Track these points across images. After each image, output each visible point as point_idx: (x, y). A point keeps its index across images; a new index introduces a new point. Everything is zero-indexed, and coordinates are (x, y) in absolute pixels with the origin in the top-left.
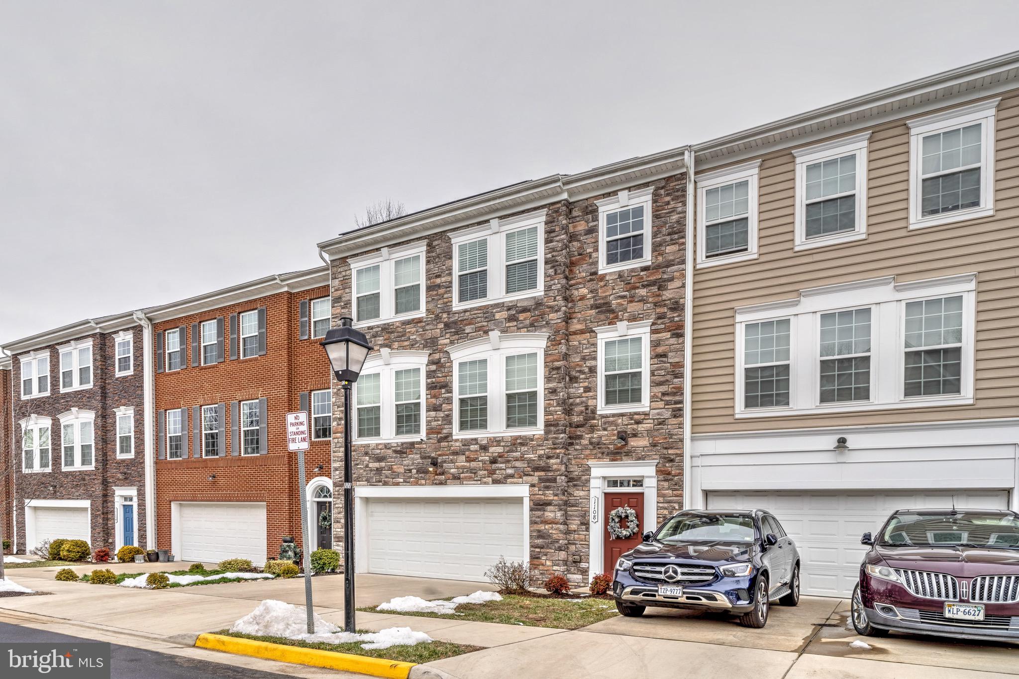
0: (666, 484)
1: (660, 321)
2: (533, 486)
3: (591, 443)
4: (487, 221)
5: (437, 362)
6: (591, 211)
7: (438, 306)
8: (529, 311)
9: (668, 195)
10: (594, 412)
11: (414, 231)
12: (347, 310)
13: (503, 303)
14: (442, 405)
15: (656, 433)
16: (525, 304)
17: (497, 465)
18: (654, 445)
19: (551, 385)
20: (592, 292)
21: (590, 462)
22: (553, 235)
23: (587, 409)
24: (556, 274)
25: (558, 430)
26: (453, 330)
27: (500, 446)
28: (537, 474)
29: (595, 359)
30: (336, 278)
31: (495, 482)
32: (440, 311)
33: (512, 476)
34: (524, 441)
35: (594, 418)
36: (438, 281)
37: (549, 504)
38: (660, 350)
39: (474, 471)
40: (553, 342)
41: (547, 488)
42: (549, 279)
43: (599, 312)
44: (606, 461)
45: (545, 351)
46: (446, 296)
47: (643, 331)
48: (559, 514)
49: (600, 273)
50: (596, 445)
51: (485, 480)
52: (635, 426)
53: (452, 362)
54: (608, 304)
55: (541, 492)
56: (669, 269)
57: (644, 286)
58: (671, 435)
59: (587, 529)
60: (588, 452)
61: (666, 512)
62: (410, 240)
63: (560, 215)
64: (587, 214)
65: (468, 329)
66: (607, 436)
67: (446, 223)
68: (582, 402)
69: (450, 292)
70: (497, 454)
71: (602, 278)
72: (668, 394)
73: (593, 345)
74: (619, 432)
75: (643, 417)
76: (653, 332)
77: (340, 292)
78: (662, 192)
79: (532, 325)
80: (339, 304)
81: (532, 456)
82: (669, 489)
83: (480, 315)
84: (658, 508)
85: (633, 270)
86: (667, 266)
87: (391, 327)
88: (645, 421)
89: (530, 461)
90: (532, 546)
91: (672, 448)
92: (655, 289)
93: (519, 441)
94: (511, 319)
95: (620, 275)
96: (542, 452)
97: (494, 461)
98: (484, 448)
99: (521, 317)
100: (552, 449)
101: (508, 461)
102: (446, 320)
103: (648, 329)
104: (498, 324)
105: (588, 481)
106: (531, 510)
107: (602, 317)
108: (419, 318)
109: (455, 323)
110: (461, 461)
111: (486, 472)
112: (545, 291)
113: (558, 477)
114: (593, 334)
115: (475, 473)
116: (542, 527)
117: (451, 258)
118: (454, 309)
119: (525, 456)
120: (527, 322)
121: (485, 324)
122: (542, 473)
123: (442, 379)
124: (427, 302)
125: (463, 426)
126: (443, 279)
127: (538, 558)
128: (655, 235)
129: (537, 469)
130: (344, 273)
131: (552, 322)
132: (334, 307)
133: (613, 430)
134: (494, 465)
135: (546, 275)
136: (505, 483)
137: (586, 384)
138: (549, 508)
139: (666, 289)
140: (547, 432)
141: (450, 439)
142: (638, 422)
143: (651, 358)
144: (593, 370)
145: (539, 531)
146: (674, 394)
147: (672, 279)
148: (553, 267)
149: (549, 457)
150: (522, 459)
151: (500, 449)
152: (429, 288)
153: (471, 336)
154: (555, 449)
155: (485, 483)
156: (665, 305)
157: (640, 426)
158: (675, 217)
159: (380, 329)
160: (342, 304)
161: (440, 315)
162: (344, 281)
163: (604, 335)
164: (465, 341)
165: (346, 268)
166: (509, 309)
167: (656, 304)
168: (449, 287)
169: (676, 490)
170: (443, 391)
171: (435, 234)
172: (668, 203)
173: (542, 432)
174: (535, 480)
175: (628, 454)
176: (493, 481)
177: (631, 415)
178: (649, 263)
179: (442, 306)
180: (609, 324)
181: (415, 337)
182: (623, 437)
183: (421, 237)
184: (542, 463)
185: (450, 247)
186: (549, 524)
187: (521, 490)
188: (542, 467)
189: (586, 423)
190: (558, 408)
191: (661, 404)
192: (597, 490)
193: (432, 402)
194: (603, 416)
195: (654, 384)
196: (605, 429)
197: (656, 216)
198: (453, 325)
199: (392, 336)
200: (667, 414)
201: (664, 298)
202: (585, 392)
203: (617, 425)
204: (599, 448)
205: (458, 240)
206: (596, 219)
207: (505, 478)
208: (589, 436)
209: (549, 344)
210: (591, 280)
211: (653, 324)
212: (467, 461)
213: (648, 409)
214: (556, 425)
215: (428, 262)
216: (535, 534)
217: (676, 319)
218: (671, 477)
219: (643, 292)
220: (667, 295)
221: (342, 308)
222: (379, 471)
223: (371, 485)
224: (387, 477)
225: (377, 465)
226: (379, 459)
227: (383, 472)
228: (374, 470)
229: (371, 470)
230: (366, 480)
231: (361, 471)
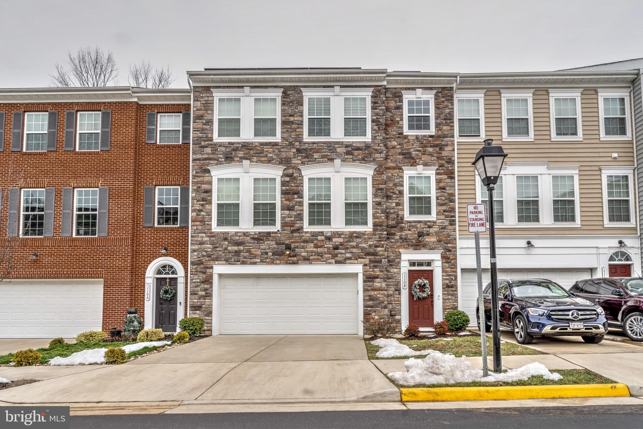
0: (447, 265)
1: (441, 168)
2: (365, 265)
3: (401, 238)
4: (333, 87)
5: (290, 176)
6: (398, 96)
7: (292, 136)
8: (361, 150)
9: (443, 97)
10: (402, 218)
11: (274, 80)
12: (208, 127)
13: (343, 142)
14: (294, 206)
15: (440, 234)
16: (359, 145)
17: (339, 251)
18: (439, 241)
19: (377, 200)
20: (400, 144)
21: (401, 250)
22: (376, 105)
23: (398, 217)
24: (379, 129)
25: (383, 229)
26: (304, 155)
27: (340, 238)
28: (368, 257)
29: (402, 186)
30: (198, 101)
31: (337, 262)
32: (293, 140)
33: (350, 259)
34: (359, 235)
35: (402, 223)
36: (292, 119)
37: (377, 277)
38: (442, 185)
39: (320, 255)
40: (379, 172)
41: (375, 267)
42: (374, 132)
43: (404, 157)
44: (411, 250)
45: (372, 177)
46: (298, 130)
47: (431, 172)
48: (384, 284)
49: (404, 134)
50: (404, 240)
51: (330, 261)
52: (428, 229)
53: (303, 176)
54: (410, 153)
55: (371, 270)
56: (445, 139)
57: (431, 146)
58: (449, 236)
59: (400, 294)
60: (399, 244)
61: (447, 282)
62: (268, 86)
63: (381, 94)
64: (396, 97)
65: (316, 156)
66: (411, 234)
67: (300, 80)
68: (395, 212)
69: (302, 128)
70: (339, 243)
71: (406, 137)
72: (447, 211)
73: (401, 177)
74: (418, 232)
75: (432, 224)
76: (437, 174)
77: (202, 112)
78: (440, 94)
79: (363, 159)
80: (201, 121)
81: (365, 245)
82: (449, 267)
83: (325, 147)
84: (443, 279)
85: (425, 136)
86: (444, 137)
87: (250, 145)
88: (434, 226)
89: (363, 249)
90: (365, 306)
91: (450, 243)
92: (437, 149)
93: (355, 235)
94: (348, 153)
95: (417, 137)
96: (372, 243)
97: (336, 248)
98: (329, 239)
99: (356, 153)
100: (378, 241)
101: (347, 248)
102: (298, 147)
103: (434, 172)
104: (339, 155)
105: (399, 262)
106: (364, 281)
107: (407, 161)
108: (275, 143)
109: (306, 150)
110: (310, 247)
111: (330, 255)
112: (372, 139)
113: (383, 260)
114: (401, 171)
115: (321, 256)
116: (372, 293)
117: (302, 105)
118: (304, 140)
119: (360, 245)
120: (360, 157)
121: (329, 154)
122: (372, 257)
123: (295, 188)
124: (282, 132)
125: (311, 223)
126: (296, 119)
127: (370, 314)
128: (437, 118)
129: (368, 254)
130: (206, 99)
131: (377, 159)
132: (195, 122)
133: (415, 231)
134: (336, 251)
135: (373, 129)
136: (345, 264)
137: (397, 201)
138: (378, 280)
139: (444, 150)
140: (375, 230)
141: (300, 231)
142: (430, 227)
143: (436, 189)
144: (401, 193)
145: (370, 296)
146: (450, 212)
147: (447, 145)
148: (377, 125)
149: (376, 247)
150: (357, 247)
151: (341, 240)
152: (284, 123)
153: (319, 161)
154: (381, 241)
155: (330, 263)
156: (443, 159)
157: (431, 229)
158: (447, 111)
159: (241, 145)
160: (204, 121)
161: (293, 142)
162: (206, 105)
163: (408, 172)
164: (314, 164)
165: (208, 95)
166: (347, 146)
167: (438, 158)
168: (301, 125)
169: (453, 268)
170: (296, 196)
171: (290, 86)
172: (443, 102)
173: (372, 230)
174: (367, 261)
175: (424, 246)
176: (336, 261)
177: (425, 223)
178: (434, 134)
179: (295, 136)
180: (411, 166)
181: (272, 155)
182: (421, 235)
183: (278, 86)
184: (372, 250)
185: (302, 97)
186: (377, 291)
187: (357, 268)
188: (372, 253)
189: (398, 226)
190: (382, 215)
191: (443, 217)
192: (405, 267)
193: (286, 204)
194: (408, 222)
195: (438, 204)
196: (410, 230)
197: (437, 108)
198: (304, 151)
199: (252, 152)
200: (447, 223)
201: (443, 155)
202: (396, 206)
203: (417, 228)
204: (406, 242)
205: (308, 95)
206: (401, 101)
207: (344, 260)
208: (400, 233)
209: (375, 173)
210: (399, 137)
211: (437, 169)
212: (315, 247)
213: (435, 219)
214: (381, 226)
215: (283, 104)
216: (367, 298)
217: (450, 168)
218: (449, 261)
219: (430, 150)
220: (444, 154)
221: (204, 125)
222: (237, 253)
223: (229, 264)
224: (245, 258)
225: (236, 248)
226: (238, 244)
227: (241, 254)
228: (233, 252)
229: (230, 252)
230: (225, 260)
231: (220, 253)
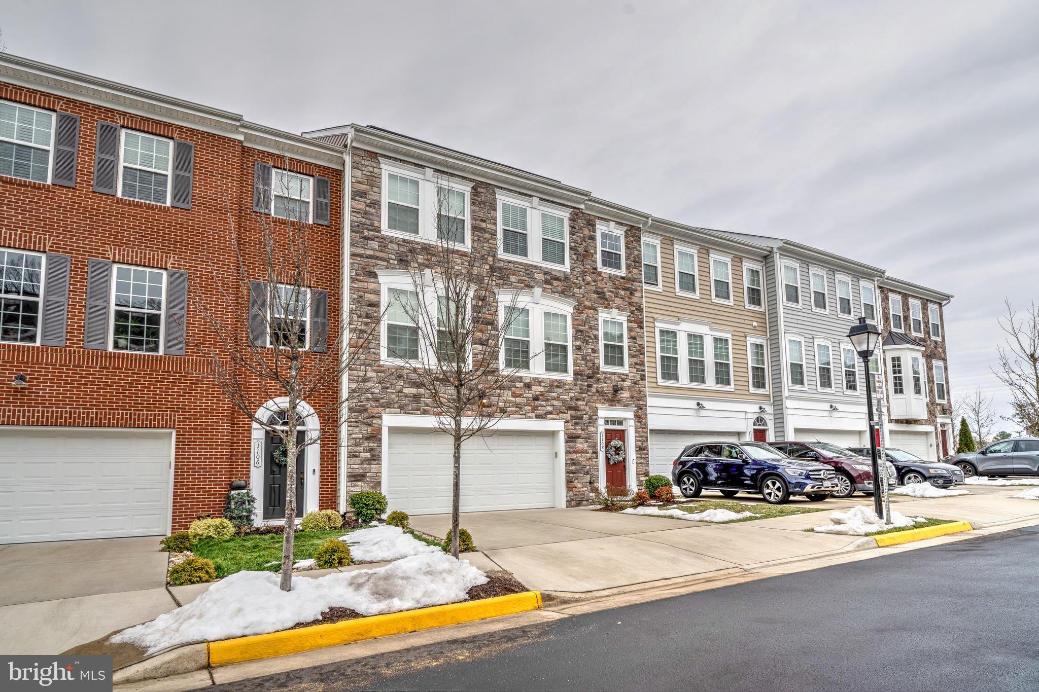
0: (639, 424)
1: (632, 315)
2: (567, 422)
3: (597, 391)
4: (531, 196)
5: (483, 299)
6: (591, 224)
7: (485, 248)
8: (560, 280)
9: (632, 236)
10: (598, 368)
11: (463, 169)
12: (374, 211)
13: (541, 267)
14: (488, 340)
15: (633, 389)
16: (558, 274)
17: (539, 402)
18: (632, 397)
19: (578, 343)
20: (594, 281)
21: (598, 405)
22: (574, 230)
23: (594, 366)
24: (577, 260)
25: (584, 379)
26: (498, 275)
27: (541, 386)
28: (570, 412)
29: (597, 330)
30: (358, 169)
31: (538, 417)
32: (486, 253)
33: (551, 413)
34: (560, 384)
35: (598, 373)
36: (483, 225)
37: (578, 437)
38: (633, 334)
39: (519, 406)
40: (579, 310)
41: (577, 424)
42: (573, 262)
43: (599, 297)
44: (607, 405)
45: (572, 316)
46: (491, 241)
47: (623, 318)
48: (586, 445)
49: (599, 270)
50: (600, 393)
51: (530, 414)
52: (622, 383)
53: (497, 303)
54: (603, 293)
55: (573, 428)
56: (634, 283)
57: (623, 289)
58: (640, 391)
59: (597, 457)
60: (596, 398)
61: (640, 443)
62: (454, 174)
63: (579, 218)
64: (589, 225)
65: (513, 279)
66: (606, 387)
67: (494, 178)
68: (591, 360)
69: (496, 239)
70: (539, 393)
71: (600, 274)
72: (637, 364)
73: (596, 319)
74: (613, 386)
75: (626, 377)
76: (629, 321)
77: (365, 186)
78: (629, 233)
79: (562, 292)
80: (363, 200)
81: (566, 397)
82: (640, 428)
83: (522, 270)
84: (636, 441)
85: (617, 276)
86: (634, 281)
87: (433, 249)
88: (627, 380)
89: (564, 401)
90: (567, 472)
91: (641, 400)
92: (628, 293)
93: (555, 384)
94: (547, 282)
95: (610, 276)
96: (573, 395)
97: (536, 399)
98: (528, 386)
99: (555, 283)
100: (579, 393)
101: (548, 400)
102: (491, 263)
103: (626, 318)
104: (538, 282)
105: (596, 420)
106: (566, 442)
107: (601, 301)
108: (464, 252)
109: (500, 269)
110: (507, 395)
111: (529, 408)
112: (571, 270)
113: (585, 416)
114: (596, 312)
115: (520, 408)
116: (574, 456)
117: (495, 210)
118: (499, 256)
119: (561, 397)
120: (559, 289)
121: (527, 279)
122: (573, 412)
123: (489, 317)
124: (473, 241)
125: (508, 364)
126: (489, 226)
127: (572, 482)
128: (627, 258)
129: (570, 408)
130: (371, 169)
131: (577, 295)
132: (354, 200)
133: (610, 384)
134: (536, 402)
135: (571, 259)
136: (546, 419)
137: (593, 347)
138: (579, 440)
139: (634, 296)
140: (576, 380)
141: (496, 374)
142: (623, 380)
143: (628, 338)
144: (596, 337)
145: (572, 459)
146: (641, 365)
147: (636, 291)
148: (575, 254)
149: (578, 400)
150: (557, 399)
151: (541, 389)
152: (474, 228)
153: (516, 286)
154: (582, 393)
155: (530, 418)
156: (634, 306)
157: (625, 383)
158: (636, 252)
159: (420, 247)
160: (368, 201)
161: (486, 256)
162: (371, 178)
163: (603, 315)
164: (510, 288)
165: (374, 164)
166: (545, 274)
167: (629, 303)
168: (494, 235)
169: (644, 428)
170: (490, 327)
171: (481, 182)
172: (632, 242)
173: (572, 379)
174: (568, 417)
175: (619, 401)
176: (536, 416)
177: (620, 375)
178: (624, 275)
179: (488, 249)
180: (605, 307)
181: (460, 268)
182: (616, 390)
183: (467, 178)
184: (573, 404)
185: (495, 200)
186: (580, 453)
187: (557, 425)
188: (574, 407)
189: (593, 377)
190: (583, 362)
191: (634, 370)
192: (601, 428)
193: (478, 336)
194: (605, 373)
195: (631, 356)
196: (605, 382)
197: (627, 247)
198: (498, 270)
199: (434, 259)
200: (638, 378)
201: (633, 301)
202: (592, 352)
203: (612, 380)
204: (603, 396)
205: (502, 199)
206: (594, 231)
207: (545, 414)
208: (595, 386)
209: (575, 311)
210: (593, 273)
211: (629, 316)
212: (513, 396)
213: (628, 372)
214: (581, 375)
215: (473, 204)
216: (569, 462)
217: (640, 317)
218: (641, 420)
219: (622, 292)
220: (635, 299)
221: (367, 206)
222: (416, 398)
223: (405, 413)
224: (427, 405)
225: (414, 391)
226: (417, 385)
227: (422, 399)
228: (411, 397)
229: (406, 396)
230: (399, 407)
231: (393, 396)
